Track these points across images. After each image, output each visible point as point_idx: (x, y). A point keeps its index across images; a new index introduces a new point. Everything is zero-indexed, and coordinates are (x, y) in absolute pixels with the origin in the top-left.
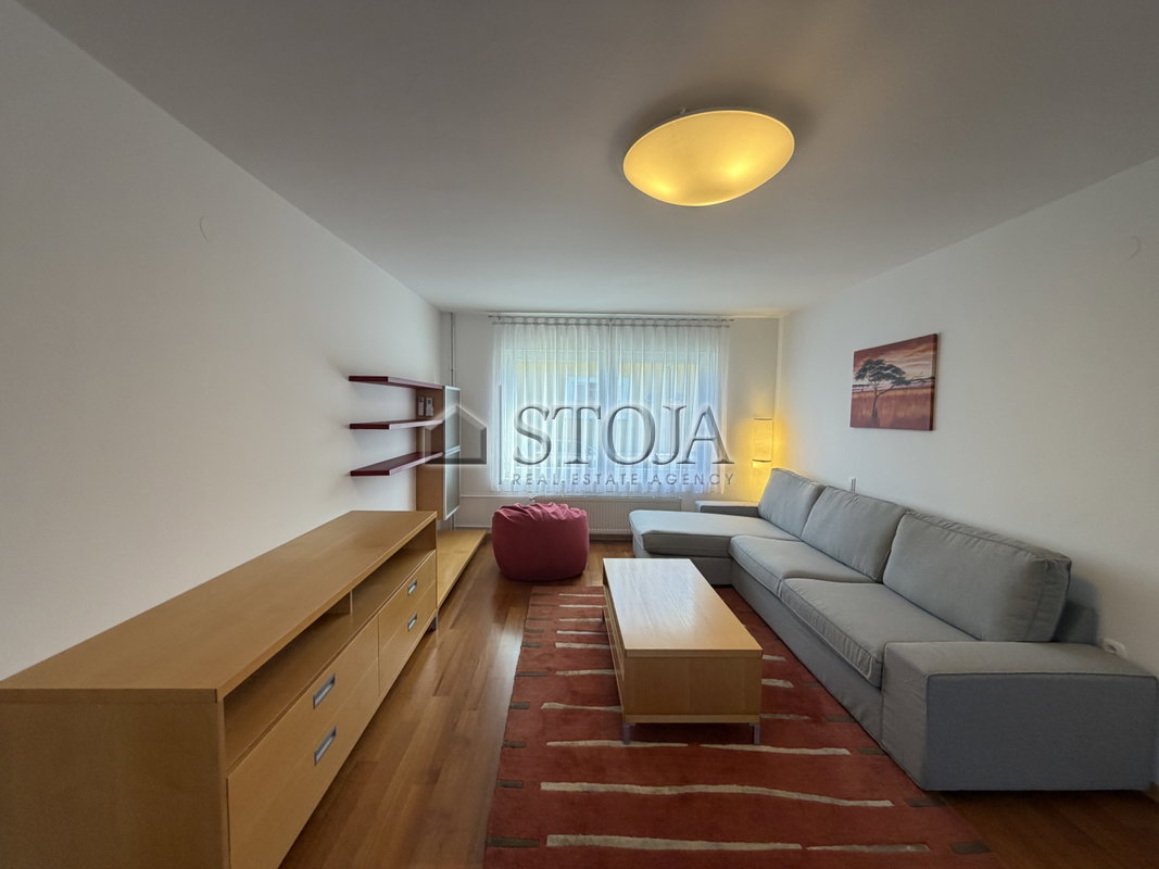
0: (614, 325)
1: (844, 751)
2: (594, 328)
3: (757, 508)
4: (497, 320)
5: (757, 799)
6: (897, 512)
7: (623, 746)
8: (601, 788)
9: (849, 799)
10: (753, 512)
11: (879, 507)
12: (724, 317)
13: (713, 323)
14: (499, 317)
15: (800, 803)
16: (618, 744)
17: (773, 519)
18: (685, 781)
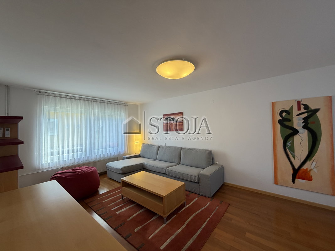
0: (94, 101)
1: (196, 199)
2: (87, 102)
3: (140, 155)
4: (39, 93)
5: (196, 215)
6: (180, 149)
7: (166, 225)
8: (172, 237)
9: (205, 206)
10: (139, 156)
11: (176, 148)
12: (126, 103)
13: (123, 104)
14: (40, 92)
15: (201, 211)
16: (164, 225)
17: (146, 157)
18: (184, 222)
